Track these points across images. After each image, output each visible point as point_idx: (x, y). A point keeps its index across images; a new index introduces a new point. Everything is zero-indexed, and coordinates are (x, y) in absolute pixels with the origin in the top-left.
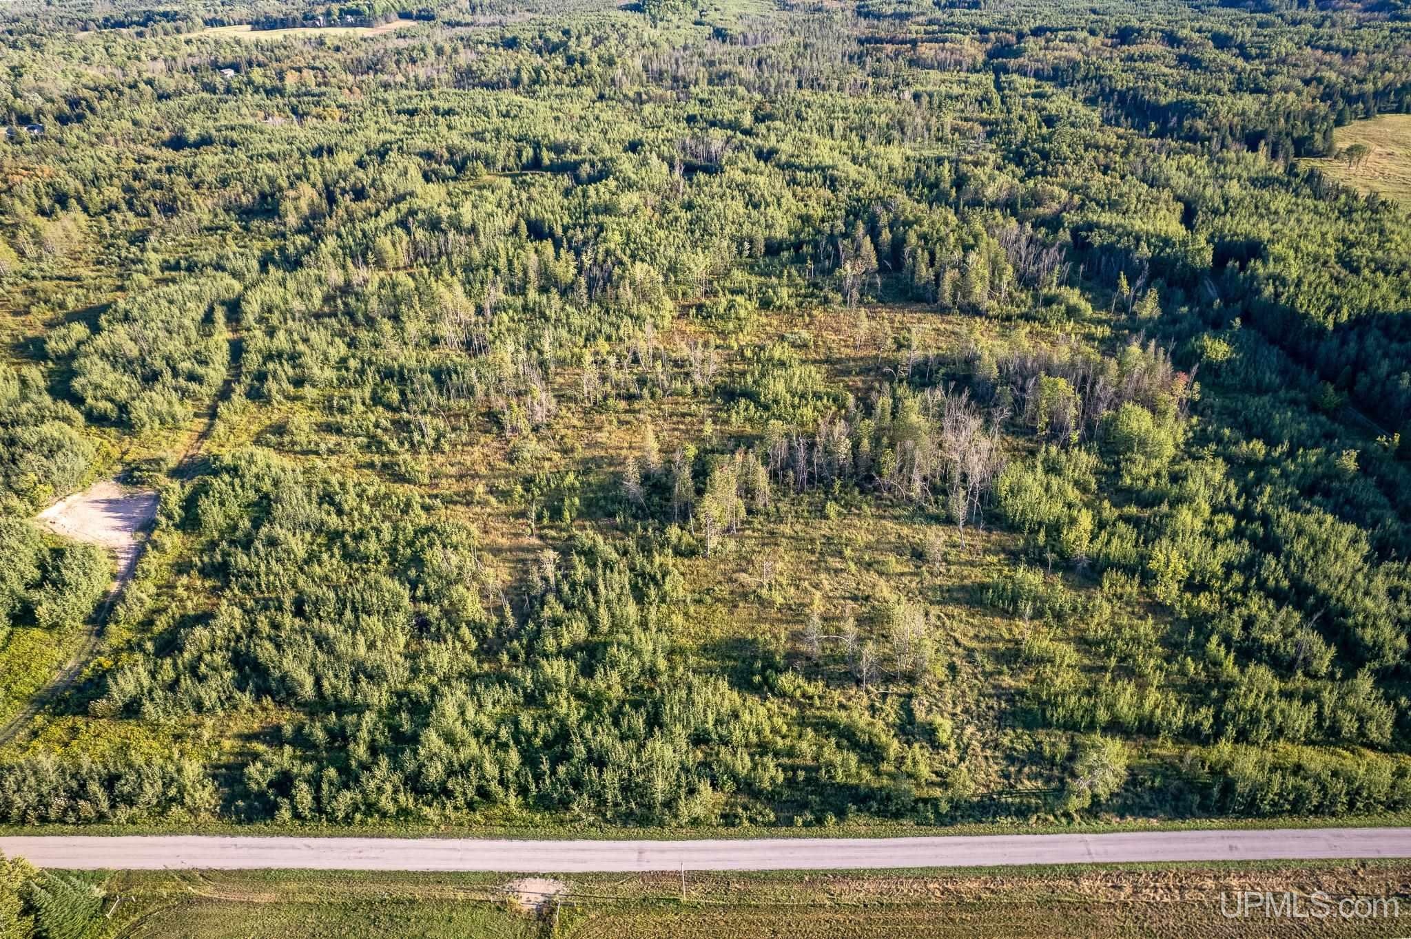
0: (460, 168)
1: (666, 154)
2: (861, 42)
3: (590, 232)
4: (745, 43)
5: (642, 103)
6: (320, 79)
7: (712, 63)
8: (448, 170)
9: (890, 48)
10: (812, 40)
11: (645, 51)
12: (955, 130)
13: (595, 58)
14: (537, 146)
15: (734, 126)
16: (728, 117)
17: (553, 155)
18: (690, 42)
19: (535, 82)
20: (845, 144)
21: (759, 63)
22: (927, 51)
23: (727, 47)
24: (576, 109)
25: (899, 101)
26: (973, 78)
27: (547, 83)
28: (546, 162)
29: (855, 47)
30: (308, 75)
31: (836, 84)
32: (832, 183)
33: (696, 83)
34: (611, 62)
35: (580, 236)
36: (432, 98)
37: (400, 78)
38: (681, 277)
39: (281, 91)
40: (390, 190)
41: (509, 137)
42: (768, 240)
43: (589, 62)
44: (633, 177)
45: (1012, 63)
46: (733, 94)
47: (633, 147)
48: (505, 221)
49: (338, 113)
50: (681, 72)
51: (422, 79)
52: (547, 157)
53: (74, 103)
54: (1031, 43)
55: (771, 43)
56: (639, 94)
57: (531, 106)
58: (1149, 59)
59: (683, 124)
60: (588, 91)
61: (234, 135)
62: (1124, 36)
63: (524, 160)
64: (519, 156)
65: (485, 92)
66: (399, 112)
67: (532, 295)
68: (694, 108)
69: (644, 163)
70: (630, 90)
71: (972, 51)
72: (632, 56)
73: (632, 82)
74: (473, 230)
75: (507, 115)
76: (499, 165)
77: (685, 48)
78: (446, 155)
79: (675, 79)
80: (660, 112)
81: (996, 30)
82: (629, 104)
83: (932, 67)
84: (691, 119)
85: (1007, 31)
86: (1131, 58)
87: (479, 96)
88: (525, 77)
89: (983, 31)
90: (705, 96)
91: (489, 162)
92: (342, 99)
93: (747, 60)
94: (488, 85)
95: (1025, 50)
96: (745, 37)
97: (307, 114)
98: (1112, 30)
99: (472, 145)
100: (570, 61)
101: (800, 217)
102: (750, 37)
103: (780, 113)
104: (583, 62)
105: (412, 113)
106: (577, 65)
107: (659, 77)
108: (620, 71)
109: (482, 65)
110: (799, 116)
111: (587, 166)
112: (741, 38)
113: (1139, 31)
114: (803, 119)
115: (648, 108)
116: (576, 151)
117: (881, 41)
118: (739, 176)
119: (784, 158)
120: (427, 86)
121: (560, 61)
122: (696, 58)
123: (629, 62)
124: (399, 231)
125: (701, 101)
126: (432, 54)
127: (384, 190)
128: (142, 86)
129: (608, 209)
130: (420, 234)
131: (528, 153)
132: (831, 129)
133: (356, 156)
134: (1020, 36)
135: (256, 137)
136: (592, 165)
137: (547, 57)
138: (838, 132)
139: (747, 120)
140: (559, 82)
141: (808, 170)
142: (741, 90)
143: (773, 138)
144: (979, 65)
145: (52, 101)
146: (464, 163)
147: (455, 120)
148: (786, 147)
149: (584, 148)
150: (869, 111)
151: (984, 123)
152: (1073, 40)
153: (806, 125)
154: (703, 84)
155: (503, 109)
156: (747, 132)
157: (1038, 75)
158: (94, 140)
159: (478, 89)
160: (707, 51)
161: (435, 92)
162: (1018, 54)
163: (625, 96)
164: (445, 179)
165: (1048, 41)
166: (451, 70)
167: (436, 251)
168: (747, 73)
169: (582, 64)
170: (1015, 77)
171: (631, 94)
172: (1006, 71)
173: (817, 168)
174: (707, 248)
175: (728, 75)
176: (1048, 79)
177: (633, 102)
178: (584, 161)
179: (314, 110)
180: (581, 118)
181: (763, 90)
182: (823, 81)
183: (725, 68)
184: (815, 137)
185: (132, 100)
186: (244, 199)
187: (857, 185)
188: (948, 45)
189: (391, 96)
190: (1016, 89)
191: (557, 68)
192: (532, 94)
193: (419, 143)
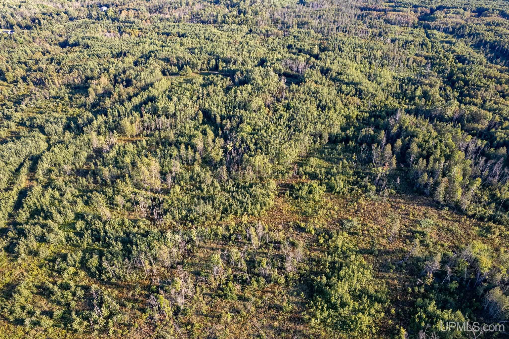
0: (181, 69)
1: (278, 68)
2: (362, 9)
3: (234, 123)
4: (313, 7)
5: (268, 36)
6: (136, 15)
7: (299, 16)
8: (175, 69)
9: (375, 13)
10: (341, 7)
11: (271, 9)
12: (414, 61)
13: (250, 12)
14: (217, 59)
15: (310, 53)
16: (307, 47)
17: (224, 65)
18: (290, 5)
19: (223, 22)
20: (362, 66)
21: (319, 17)
22: (392, 15)
23: (305, 9)
24: (238, 37)
25: (385, 43)
26: (416, 31)
27: (228, 23)
28: (220, 68)
29: (359, 12)
30: (132, 12)
31: (354, 31)
32: (359, 93)
33: (292, 27)
34: (256, 13)
35: (229, 125)
36: (179, 27)
37: (168, 16)
38: (281, 161)
39: (117, 20)
40: (143, 81)
41: (206, 52)
42: (330, 135)
43: (247, 13)
44: (261, 83)
45: (433, 24)
46: (309, 33)
47: (262, 63)
48: (192, 110)
49: (137, 32)
50: (286, 20)
51: (177, 17)
52: (221, 65)
53: (33, 21)
54: (440, 14)
55: (324, 8)
56: (267, 31)
57: (219, 35)
58: (498, 25)
59: (286, 50)
60: (245, 28)
61: (89, 42)
62: (480, 12)
63: (211, 66)
64: (209, 63)
65: (201, 25)
66: (163, 34)
67: (197, 168)
68: (291, 41)
69: (267, 74)
70: (263, 27)
71: (413, 17)
72: (266, 11)
73: (265, 24)
74: (174, 116)
75: (208, 39)
76: (199, 68)
77: (288, 8)
78: (175, 61)
79: (283, 23)
80: (276, 41)
81: (421, 7)
82: (262, 36)
83: (395, 24)
84: (290, 47)
85: (426, 7)
86: (488, 24)
87: (198, 28)
88: (219, 19)
89: (415, 7)
90: (296, 34)
91: (194, 66)
92: (141, 26)
93: (314, 16)
94: (203, 22)
95: (437, 18)
96: (313, 4)
97: (124, 32)
98: (474, 9)
99: (188, 56)
100: (240, 12)
101: (346, 117)
102: (315, 4)
103: (331, 47)
104: (245, 13)
105: (168, 34)
106: (242, 15)
107: (276, 22)
108: (260, 18)
109: (203, 12)
110: (340, 50)
111: (239, 74)
112: (311, 5)
113: (487, 9)
114: (342, 51)
115: (270, 39)
116: (235, 63)
117: (370, 9)
118: (313, 86)
119: (334, 75)
120: (177, 21)
121: (235, 13)
122: (292, 14)
123: (264, 13)
124: (136, 114)
125: (295, 36)
126: (184, 5)
127: (141, 81)
128: (63, 14)
129: (245, 106)
130: (146, 116)
131: (213, 62)
132: (355, 57)
133: (135, 58)
134: (432, 11)
135: (97, 43)
136: (242, 73)
137: (230, 9)
138: (359, 59)
139: (316, 50)
140: (233, 23)
141: (347, 84)
142: (312, 32)
143: (329, 62)
144: (416, 25)
145: (25, 19)
146: (183, 66)
147: (185, 40)
148: (335, 67)
149: (239, 62)
150: (372, 49)
151: (426, 58)
152: (458, 13)
153: (344, 54)
154: (296, 27)
155: (207, 35)
156: (317, 57)
157: (445, 31)
158: (31, 40)
159: (199, 24)
160: (297, 10)
161: (180, 24)
162: (434, 19)
163: (261, 31)
164: (173, 74)
165: (446, 13)
166: (190, 13)
167: (154, 127)
168: (315, 23)
169: (244, 14)
170: (435, 31)
171: (264, 31)
172: (429, 28)
173: (352, 83)
174: (297, 140)
175: (306, 23)
176: (451, 33)
177: (264, 35)
178: (237, 70)
179: (128, 30)
180: (241, 43)
181: (322, 32)
182: (348, 29)
183: (305, 19)
184: (348, 62)
185: (57, 20)
186: (76, 81)
187: (374, 96)
188: (401, 13)
189: (161, 25)
190: (436, 39)
191: (233, 16)
192: (221, 28)
193: (165, 53)
